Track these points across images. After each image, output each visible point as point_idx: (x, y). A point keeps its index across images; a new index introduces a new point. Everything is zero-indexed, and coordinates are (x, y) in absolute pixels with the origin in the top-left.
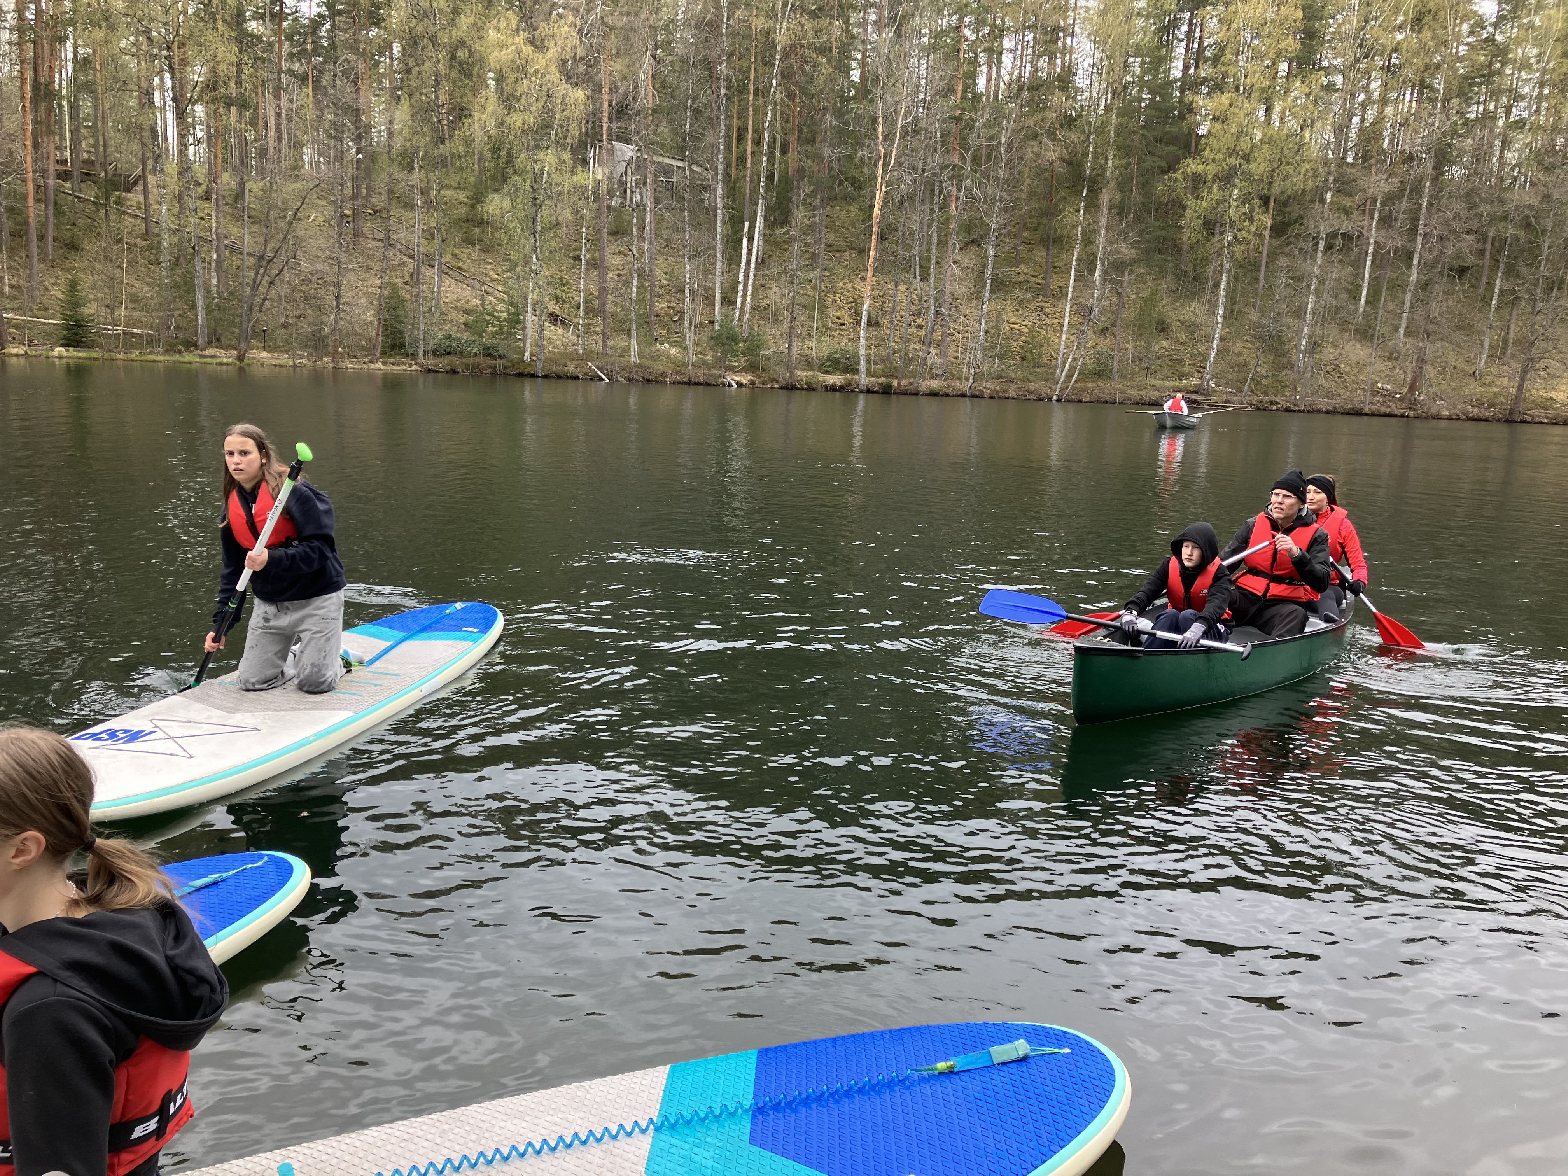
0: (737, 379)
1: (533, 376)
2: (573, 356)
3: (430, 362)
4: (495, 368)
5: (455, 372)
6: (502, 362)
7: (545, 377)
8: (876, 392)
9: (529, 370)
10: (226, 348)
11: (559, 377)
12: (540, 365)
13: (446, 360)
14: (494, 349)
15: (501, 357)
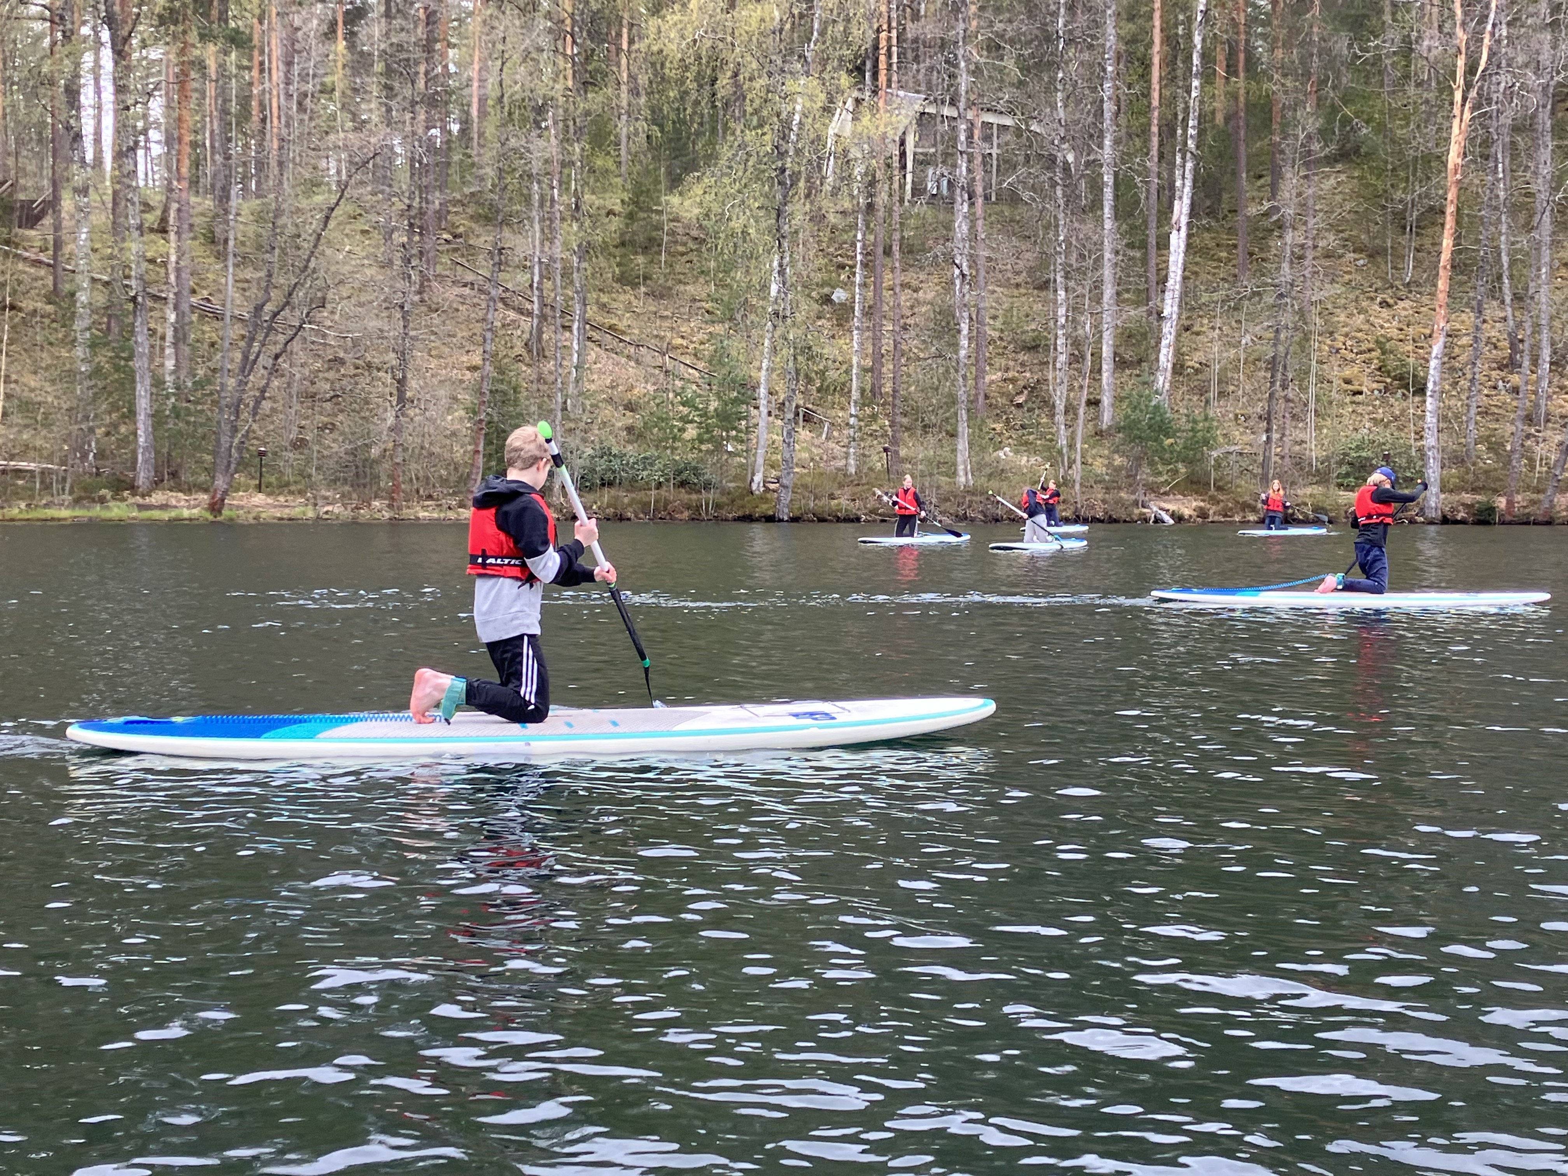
0: (1172, 507)
1: (770, 519)
2: (842, 479)
4: (698, 507)
5: (621, 518)
6: (711, 496)
7: (795, 520)
8: (1463, 522)
9: (764, 508)
10: (188, 489)
11: (822, 520)
12: (786, 497)
14: (696, 471)
15: (707, 486)
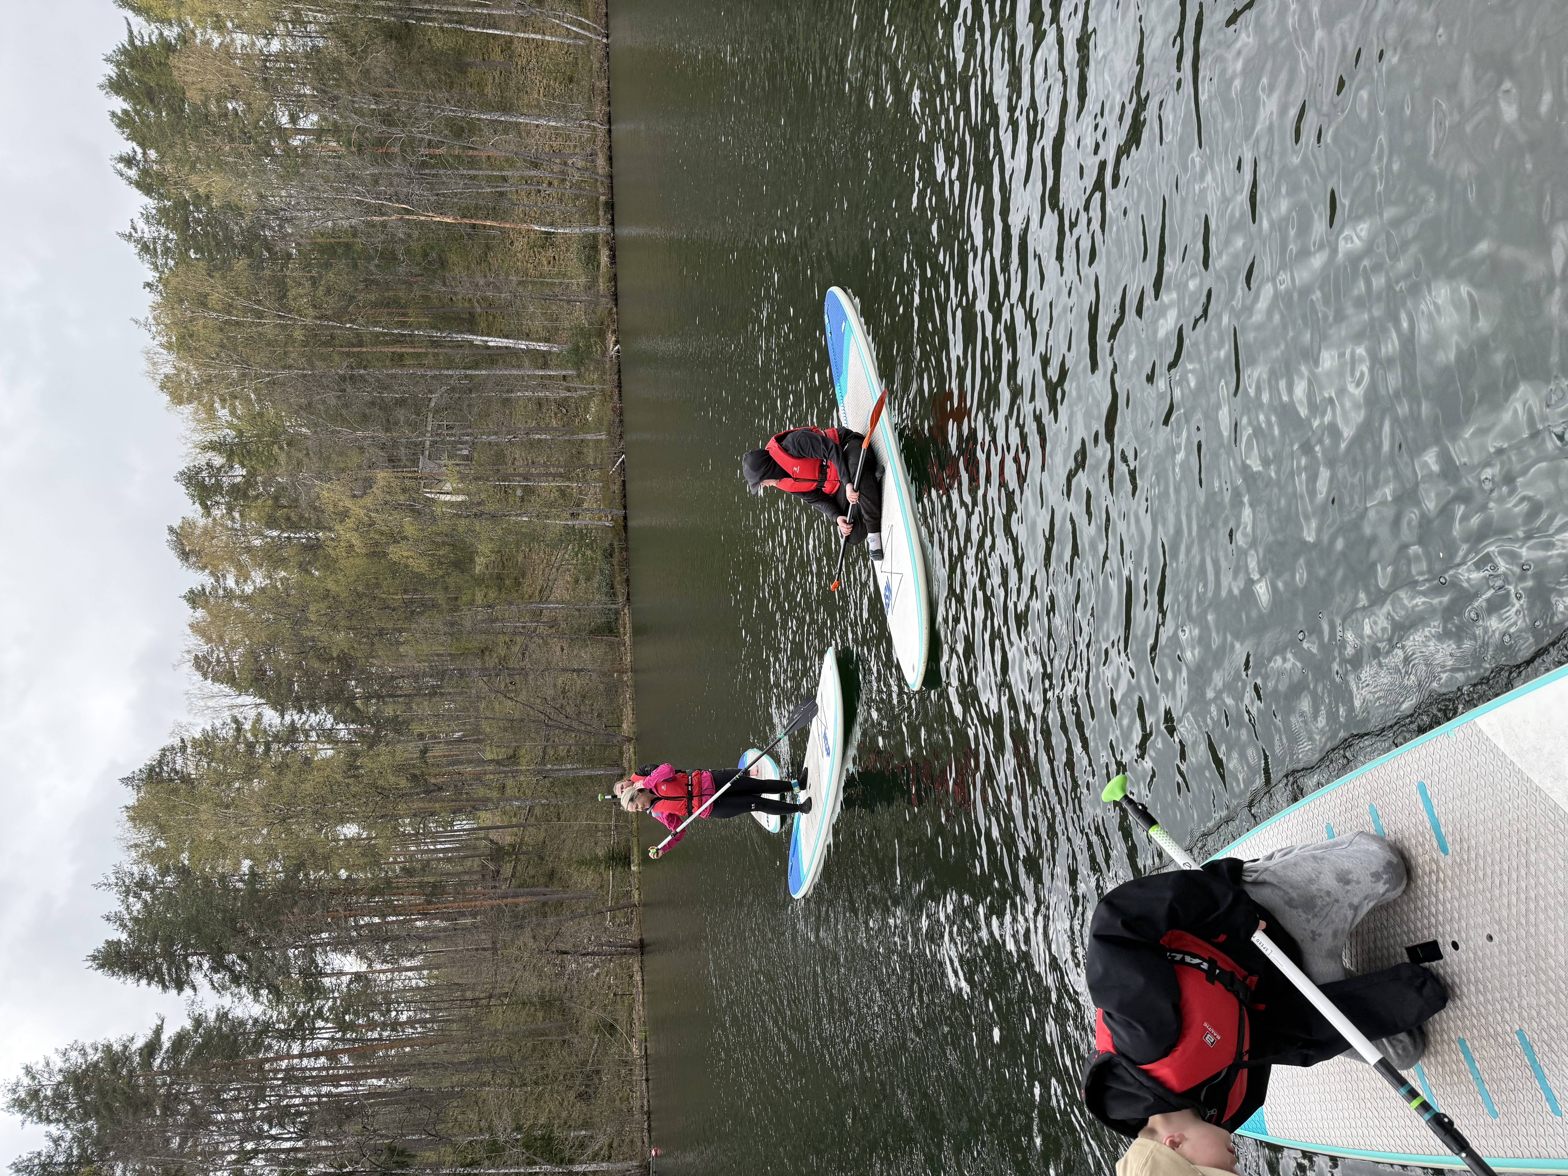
0: (612, 345)
1: (625, 518)
2: (606, 488)
3: (621, 599)
4: (621, 548)
5: (627, 580)
6: (616, 543)
7: (625, 508)
8: (612, 216)
9: (620, 521)
10: (622, 753)
11: (624, 496)
12: (615, 512)
13: (618, 586)
14: (605, 550)
15: (611, 545)
